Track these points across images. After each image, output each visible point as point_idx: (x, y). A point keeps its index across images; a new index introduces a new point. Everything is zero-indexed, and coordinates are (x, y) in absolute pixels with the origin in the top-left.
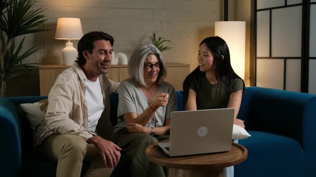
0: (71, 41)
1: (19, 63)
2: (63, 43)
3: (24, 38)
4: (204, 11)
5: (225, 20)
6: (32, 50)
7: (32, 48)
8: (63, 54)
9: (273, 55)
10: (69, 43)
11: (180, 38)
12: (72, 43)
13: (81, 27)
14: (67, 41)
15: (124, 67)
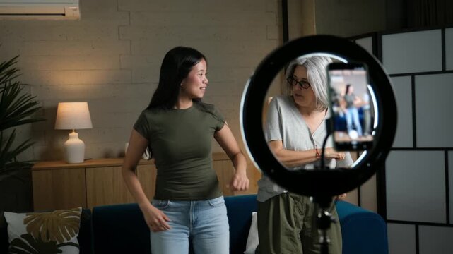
0: (76, 131)
1: (13, 160)
3: (14, 131)
6: (26, 145)
7: (25, 143)
10: (73, 133)
12: (77, 134)
14: (70, 131)
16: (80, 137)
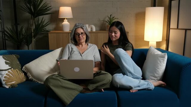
0: (66, 19)
2: (63, 20)
3: (43, 17)
4: (142, 1)
5: (154, 6)
7: (47, 23)
8: (62, 26)
9: (179, 28)
10: (66, 20)
11: (127, 17)
13: (71, 11)
14: (64, 19)
15: (94, 33)
16: (68, 21)
